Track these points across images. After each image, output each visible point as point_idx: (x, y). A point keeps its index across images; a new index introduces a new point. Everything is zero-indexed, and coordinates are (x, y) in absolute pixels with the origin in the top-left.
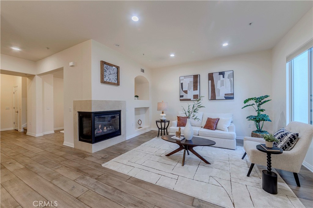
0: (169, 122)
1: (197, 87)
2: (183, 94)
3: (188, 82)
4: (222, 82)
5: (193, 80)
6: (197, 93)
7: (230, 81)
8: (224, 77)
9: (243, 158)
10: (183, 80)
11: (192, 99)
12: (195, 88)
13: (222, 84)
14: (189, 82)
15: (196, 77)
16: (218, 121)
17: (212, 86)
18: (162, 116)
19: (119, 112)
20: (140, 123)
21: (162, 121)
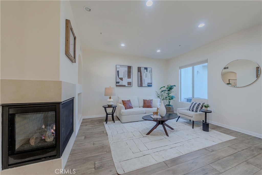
0: (116, 107)
4: (146, 74)
5: (127, 70)
6: (130, 80)
7: (150, 74)
8: (147, 71)
10: (119, 68)
11: (127, 85)
12: (129, 75)
14: (124, 71)
15: (129, 68)
16: (152, 101)
17: (140, 76)
19: (72, 101)
21: (109, 106)
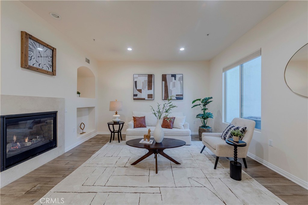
0: (123, 124)
1: (152, 87)
2: (137, 92)
3: (142, 81)
4: (174, 83)
5: (147, 79)
6: (151, 92)
7: (181, 83)
8: (175, 79)
9: (201, 153)
10: (137, 78)
11: (146, 98)
12: (150, 86)
13: (174, 86)
14: (144, 81)
15: (150, 77)
16: (174, 120)
17: (165, 87)
18: (115, 118)
20: (82, 127)
21: (116, 123)
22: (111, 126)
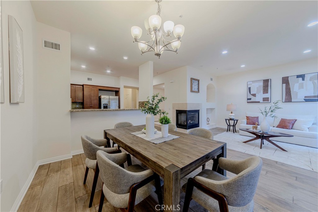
0: (237, 121)
1: (268, 91)
2: (251, 97)
3: (257, 87)
4: (302, 84)
8: (303, 80)
10: (251, 84)
11: (261, 101)
12: (266, 90)
13: (301, 87)
15: (266, 81)
16: (295, 122)
18: (231, 116)
19: (198, 111)
20: (208, 120)
21: (231, 119)
22: (228, 121)
